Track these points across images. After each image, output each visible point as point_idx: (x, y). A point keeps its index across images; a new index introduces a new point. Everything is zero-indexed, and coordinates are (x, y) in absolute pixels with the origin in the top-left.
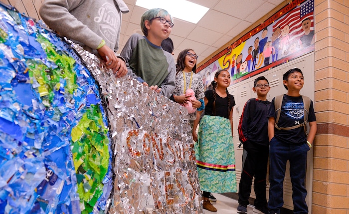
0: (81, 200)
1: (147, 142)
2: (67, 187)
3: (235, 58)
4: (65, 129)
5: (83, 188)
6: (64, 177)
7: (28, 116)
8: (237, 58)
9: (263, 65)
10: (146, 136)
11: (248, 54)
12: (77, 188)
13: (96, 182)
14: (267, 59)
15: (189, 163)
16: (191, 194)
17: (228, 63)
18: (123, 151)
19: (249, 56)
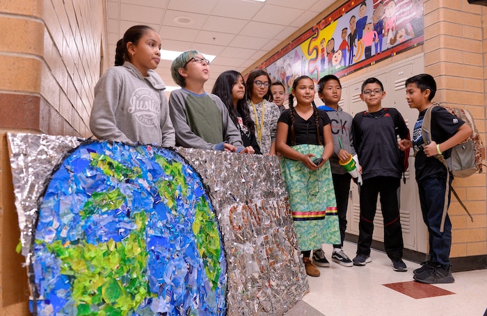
0: (209, 280)
1: (245, 212)
2: (199, 273)
3: (325, 45)
4: (189, 228)
5: (209, 270)
6: (196, 266)
7: (167, 228)
8: (328, 45)
9: (363, 57)
10: (244, 208)
11: (342, 40)
12: (205, 271)
13: (215, 263)
14: (368, 49)
15: (285, 220)
16: (291, 251)
17: (315, 51)
18: (228, 229)
19: (344, 43)
